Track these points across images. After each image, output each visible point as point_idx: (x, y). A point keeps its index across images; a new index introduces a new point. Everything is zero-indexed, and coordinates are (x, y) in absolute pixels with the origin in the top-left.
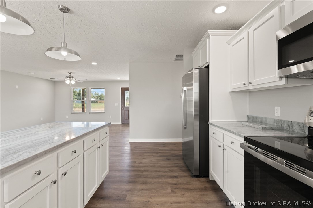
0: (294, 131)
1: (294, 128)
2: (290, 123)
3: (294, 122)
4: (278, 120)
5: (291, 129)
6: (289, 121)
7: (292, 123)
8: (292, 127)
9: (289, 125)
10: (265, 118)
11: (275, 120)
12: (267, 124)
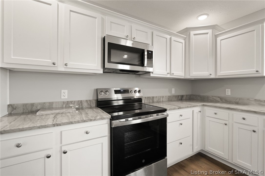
0: (83, 107)
1: (83, 105)
2: (80, 102)
3: (83, 101)
4: (68, 102)
5: (80, 107)
6: (79, 101)
7: (82, 101)
8: (82, 105)
9: (79, 104)
10: (50, 103)
11: (64, 102)
12: (53, 108)
